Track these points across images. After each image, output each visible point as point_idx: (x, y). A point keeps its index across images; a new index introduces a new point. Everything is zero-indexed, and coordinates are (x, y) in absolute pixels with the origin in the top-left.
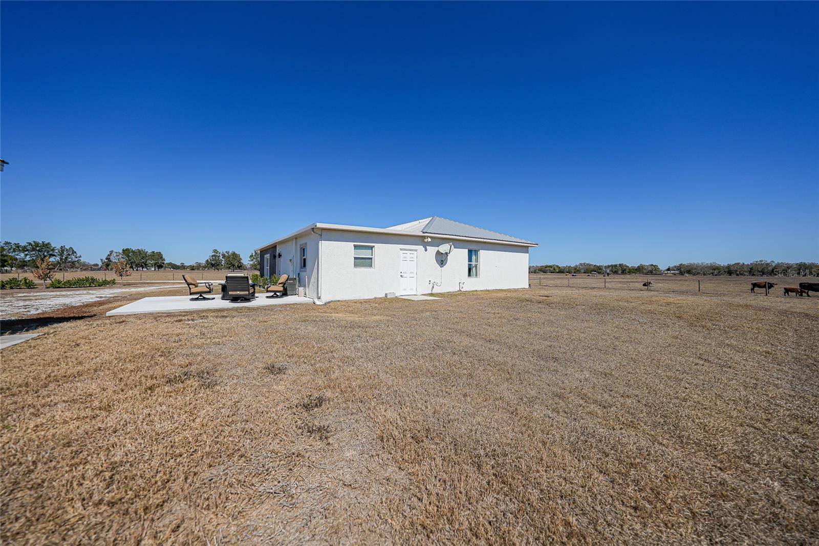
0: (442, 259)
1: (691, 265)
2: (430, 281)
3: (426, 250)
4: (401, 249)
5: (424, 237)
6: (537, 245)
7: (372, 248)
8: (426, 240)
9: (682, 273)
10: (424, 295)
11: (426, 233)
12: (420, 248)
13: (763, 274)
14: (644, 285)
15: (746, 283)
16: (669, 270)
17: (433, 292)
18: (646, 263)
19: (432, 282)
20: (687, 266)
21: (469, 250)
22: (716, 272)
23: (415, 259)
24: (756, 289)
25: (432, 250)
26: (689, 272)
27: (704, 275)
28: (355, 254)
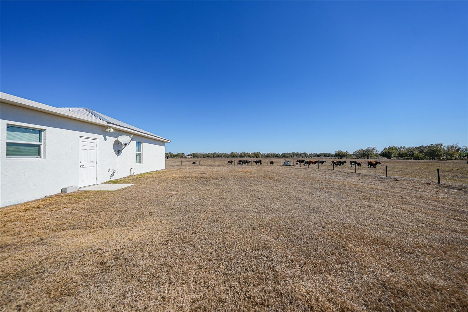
0: (118, 148)
1: (197, 153)
2: (109, 169)
3: (106, 140)
4: (81, 137)
5: (107, 127)
6: (170, 141)
7: (39, 132)
8: (108, 130)
9: (194, 157)
10: (105, 183)
11: (110, 123)
12: (100, 137)
13: (216, 157)
14: (193, 163)
15: (225, 161)
16: (188, 155)
17: (111, 180)
18: (180, 152)
19: (111, 170)
20: (196, 154)
21: (136, 142)
22: (204, 156)
23: (95, 148)
24: (229, 163)
25: (111, 140)
26: (196, 156)
27: (201, 157)
28: (8, 138)
